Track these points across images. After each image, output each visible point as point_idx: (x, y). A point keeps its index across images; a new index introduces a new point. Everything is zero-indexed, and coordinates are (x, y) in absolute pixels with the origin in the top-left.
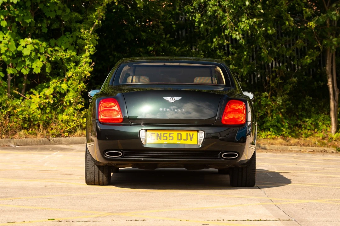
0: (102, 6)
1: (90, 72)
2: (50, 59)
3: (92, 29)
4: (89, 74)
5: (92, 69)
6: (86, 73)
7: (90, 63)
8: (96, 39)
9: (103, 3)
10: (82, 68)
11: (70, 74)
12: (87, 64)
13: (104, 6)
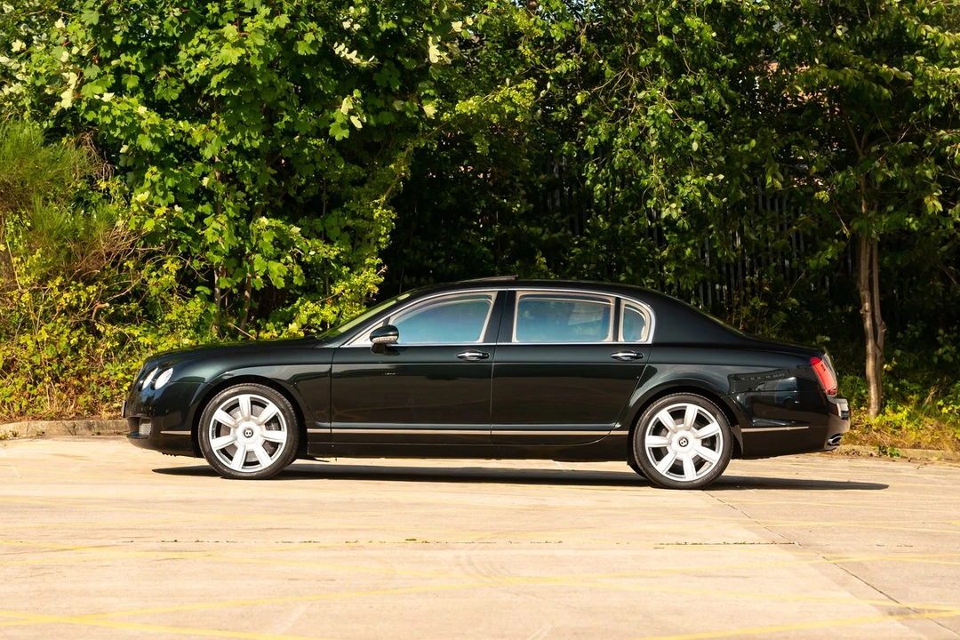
0: (406, 153)
1: (377, 285)
2: (303, 260)
3: (383, 198)
4: (377, 290)
5: (382, 279)
6: (370, 286)
7: (379, 267)
8: (391, 218)
9: (407, 146)
10: (363, 277)
11: (338, 289)
12: (371, 269)
13: (409, 153)
